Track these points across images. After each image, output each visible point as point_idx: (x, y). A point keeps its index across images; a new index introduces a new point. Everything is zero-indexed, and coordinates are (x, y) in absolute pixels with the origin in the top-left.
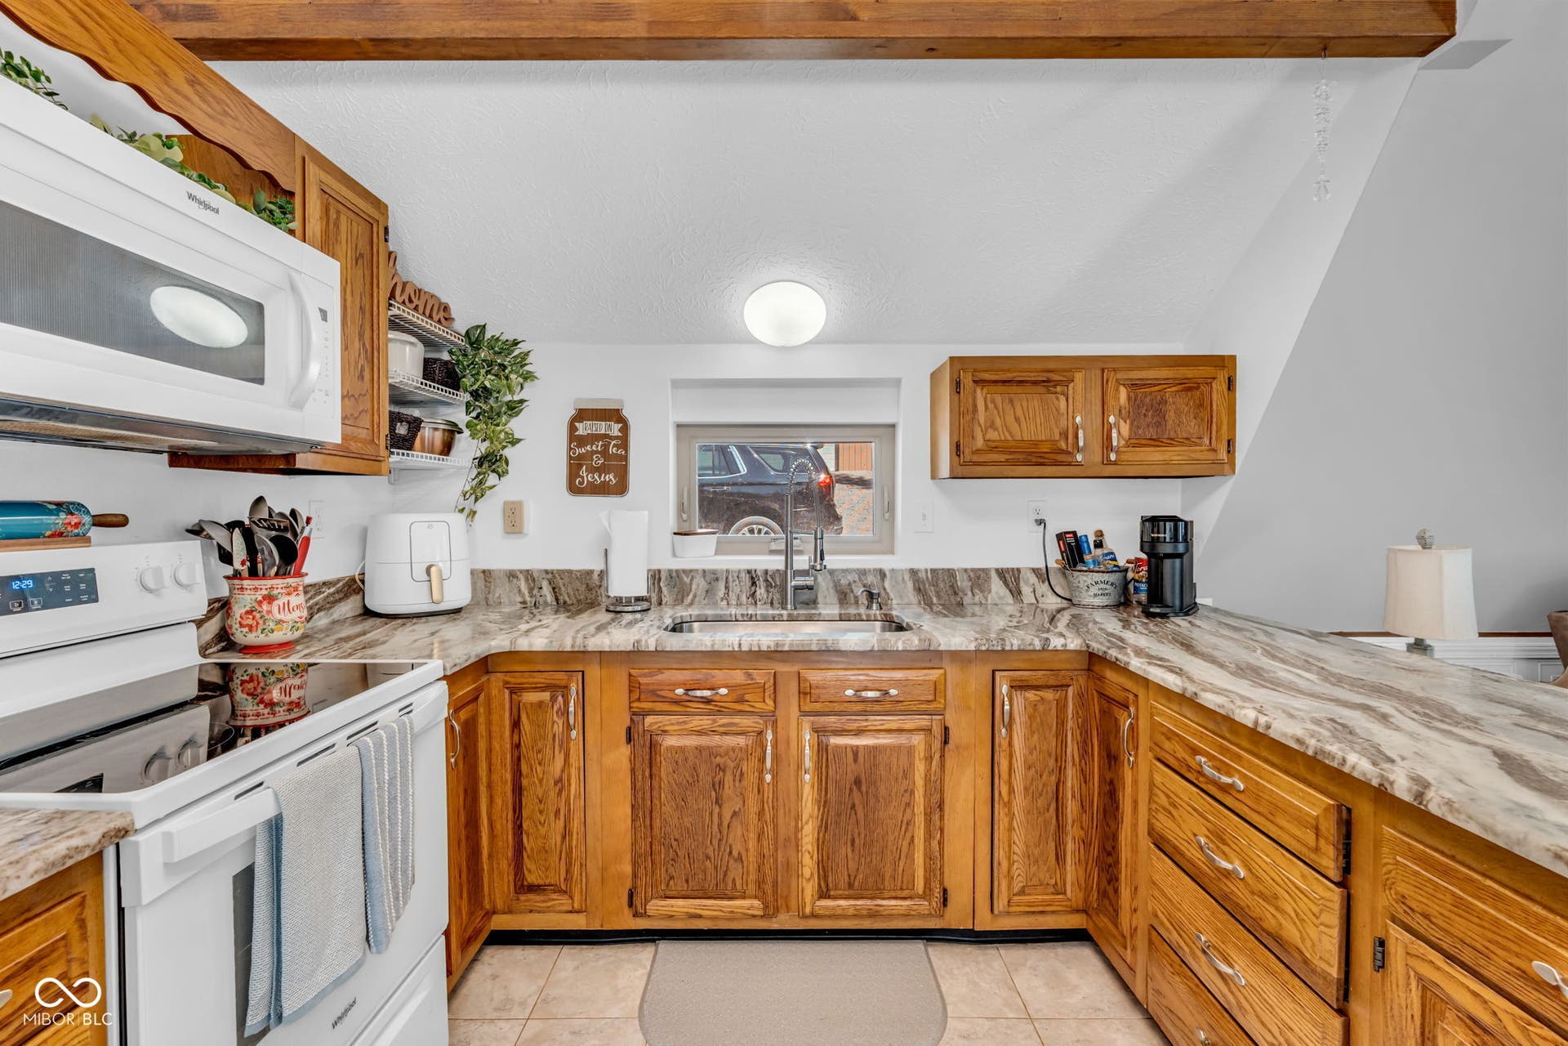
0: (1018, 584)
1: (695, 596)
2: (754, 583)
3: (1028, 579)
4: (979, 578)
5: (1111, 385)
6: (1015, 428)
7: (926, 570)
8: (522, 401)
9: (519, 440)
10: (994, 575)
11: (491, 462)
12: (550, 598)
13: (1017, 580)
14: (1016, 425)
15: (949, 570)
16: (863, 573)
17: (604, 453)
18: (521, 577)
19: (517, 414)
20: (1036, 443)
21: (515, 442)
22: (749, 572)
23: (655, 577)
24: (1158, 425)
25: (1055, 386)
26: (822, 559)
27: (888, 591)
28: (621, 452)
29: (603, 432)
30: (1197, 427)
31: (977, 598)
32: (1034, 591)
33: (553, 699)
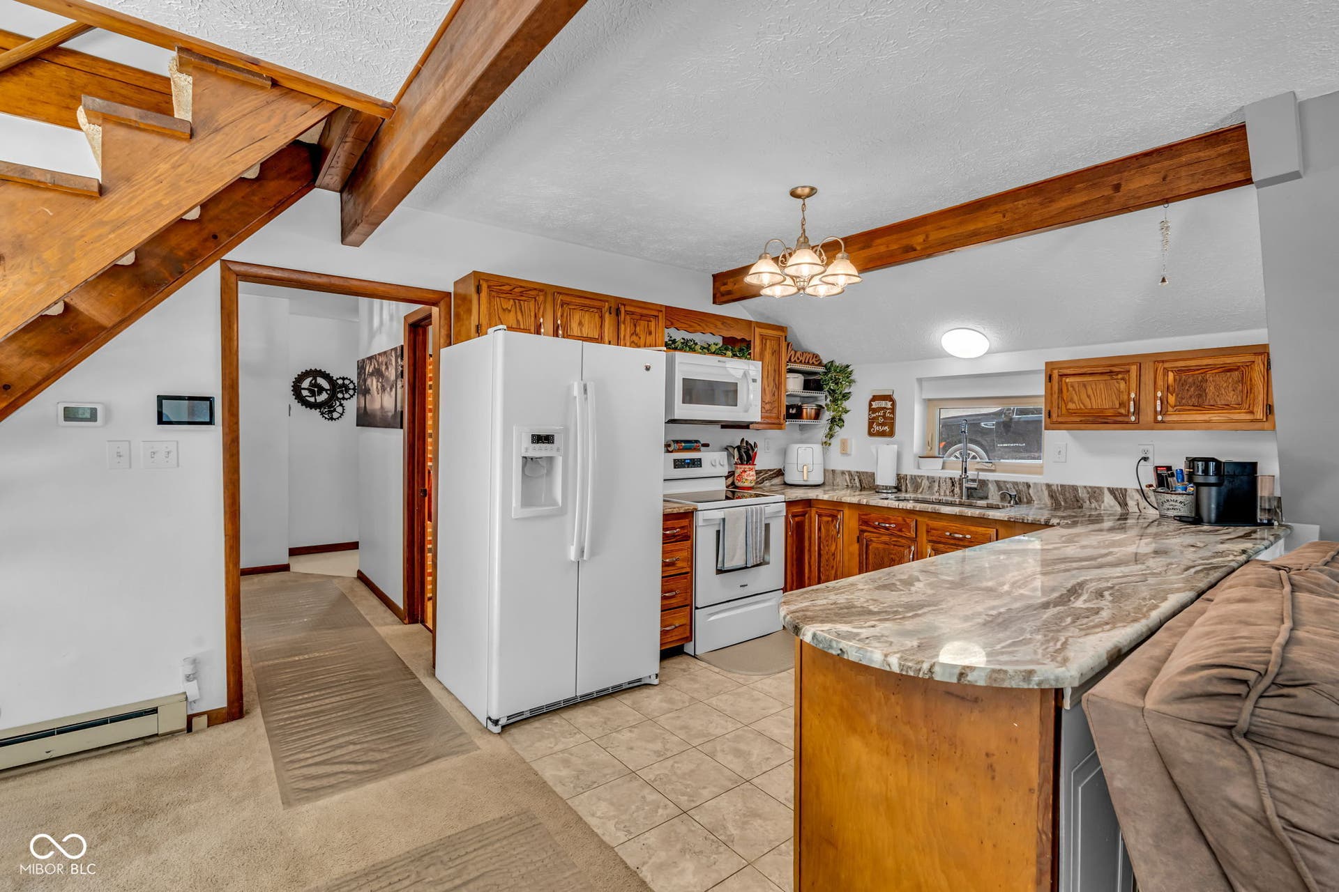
0: (1125, 499)
1: (923, 489)
2: (953, 485)
3: (1133, 496)
4: (1095, 493)
5: (1160, 372)
6: (1087, 401)
7: (1057, 485)
8: (850, 393)
9: (849, 411)
10: (1106, 492)
11: (836, 421)
12: (858, 485)
13: (1124, 496)
14: (1088, 400)
15: (1073, 486)
16: (1015, 484)
17: (884, 416)
18: (847, 474)
19: (848, 399)
20: (1102, 410)
21: (846, 412)
22: (951, 479)
23: (900, 478)
24: (1200, 396)
25: (1117, 375)
26: (966, 472)
27: (1032, 495)
28: (892, 416)
29: (883, 406)
30: (1235, 397)
31: (1093, 505)
32: (1138, 504)
33: (832, 521)
